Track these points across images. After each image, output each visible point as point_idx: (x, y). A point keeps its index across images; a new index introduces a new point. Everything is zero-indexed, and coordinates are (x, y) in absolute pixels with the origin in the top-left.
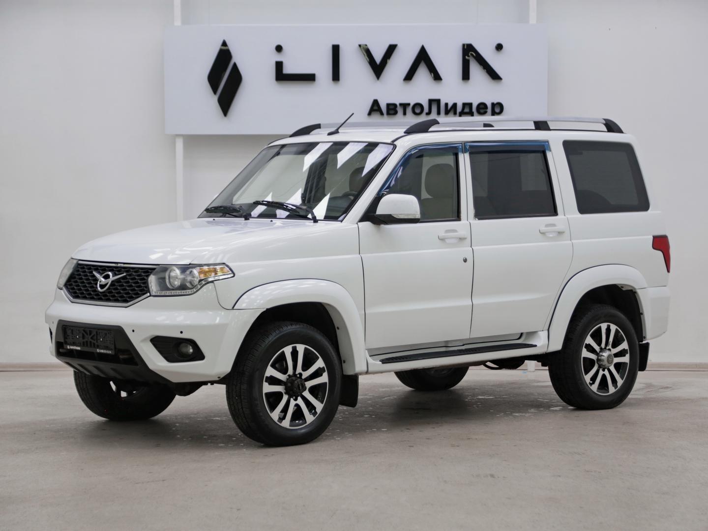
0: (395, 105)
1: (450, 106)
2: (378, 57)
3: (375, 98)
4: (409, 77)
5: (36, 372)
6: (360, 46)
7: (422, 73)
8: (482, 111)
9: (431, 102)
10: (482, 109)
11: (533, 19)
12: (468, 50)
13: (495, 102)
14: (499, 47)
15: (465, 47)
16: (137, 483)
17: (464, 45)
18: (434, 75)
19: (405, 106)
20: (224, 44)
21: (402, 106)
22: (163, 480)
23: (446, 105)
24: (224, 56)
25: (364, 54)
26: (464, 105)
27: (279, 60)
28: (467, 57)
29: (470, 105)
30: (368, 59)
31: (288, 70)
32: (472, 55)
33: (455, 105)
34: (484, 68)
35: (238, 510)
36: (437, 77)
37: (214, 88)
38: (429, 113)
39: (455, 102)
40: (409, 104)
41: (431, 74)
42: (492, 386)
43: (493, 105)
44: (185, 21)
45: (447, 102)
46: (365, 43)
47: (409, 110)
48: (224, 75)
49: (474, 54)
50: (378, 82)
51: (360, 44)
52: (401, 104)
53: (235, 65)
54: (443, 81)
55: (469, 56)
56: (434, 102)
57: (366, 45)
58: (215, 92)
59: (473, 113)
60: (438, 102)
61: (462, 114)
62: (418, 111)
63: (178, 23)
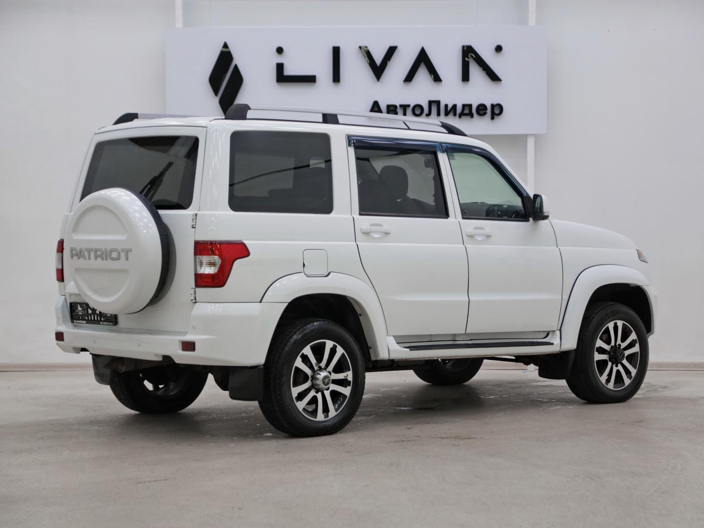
0: (395, 107)
1: (450, 107)
2: (378, 59)
3: (376, 100)
4: (409, 78)
5: (38, 372)
6: (360, 47)
7: (422, 74)
8: (482, 112)
9: (431, 103)
10: (481, 110)
11: (532, 21)
12: (468, 52)
13: (495, 103)
14: (499, 49)
15: (465, 48)
16: (138, 483)
17: (463, 47)
18: (434, 77)
19: (405, 107)
20: (225, 46)
21: (402, 108)
22: (165, 480)
23: (446, 106)
24: (225, 58)
25: (365, 57)
26: (464, 106)
27: (280, 61)
28: (466, 59)
29: (470, 106)
30: (368, 61)
31: (288, 71)
32: (471, 56)
33: (455, 106)
34: (484, 70)
35: (240, 509)
36: (437, 79)
37: (216, 89)
38: (429, 115)
39: (455, 103)
40: (409, 106)
41: (431, 76)
42: (492, 385)
43: (493, 106)
44: (186, 23)
45: (447, 103)
46: (366, 45)
47: (409, 111)
48: (225, 76)
49: (474, 56)
50: (378, 83)
51: (360, 45)
52: (401, 106)
53: (236, 66)
54: (443, 82)
55: (468, 58)
56: (434, 104)
57: (366, 47)
58: (216, 94)
59: (473, 114)
60: (438, 103)
61: (462, 115)
62: (418, 112)
63: (179, 25)
